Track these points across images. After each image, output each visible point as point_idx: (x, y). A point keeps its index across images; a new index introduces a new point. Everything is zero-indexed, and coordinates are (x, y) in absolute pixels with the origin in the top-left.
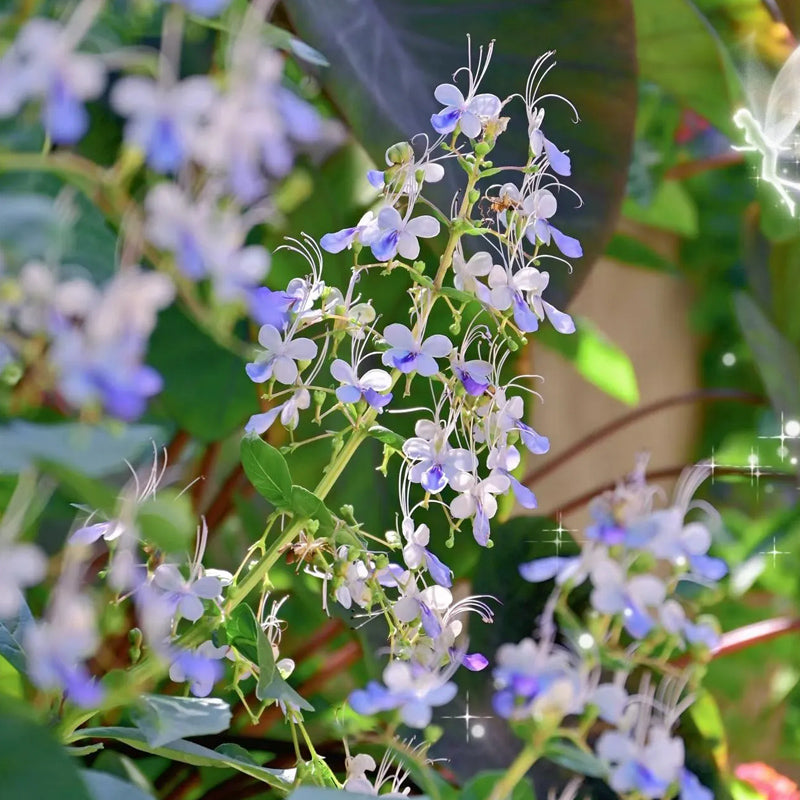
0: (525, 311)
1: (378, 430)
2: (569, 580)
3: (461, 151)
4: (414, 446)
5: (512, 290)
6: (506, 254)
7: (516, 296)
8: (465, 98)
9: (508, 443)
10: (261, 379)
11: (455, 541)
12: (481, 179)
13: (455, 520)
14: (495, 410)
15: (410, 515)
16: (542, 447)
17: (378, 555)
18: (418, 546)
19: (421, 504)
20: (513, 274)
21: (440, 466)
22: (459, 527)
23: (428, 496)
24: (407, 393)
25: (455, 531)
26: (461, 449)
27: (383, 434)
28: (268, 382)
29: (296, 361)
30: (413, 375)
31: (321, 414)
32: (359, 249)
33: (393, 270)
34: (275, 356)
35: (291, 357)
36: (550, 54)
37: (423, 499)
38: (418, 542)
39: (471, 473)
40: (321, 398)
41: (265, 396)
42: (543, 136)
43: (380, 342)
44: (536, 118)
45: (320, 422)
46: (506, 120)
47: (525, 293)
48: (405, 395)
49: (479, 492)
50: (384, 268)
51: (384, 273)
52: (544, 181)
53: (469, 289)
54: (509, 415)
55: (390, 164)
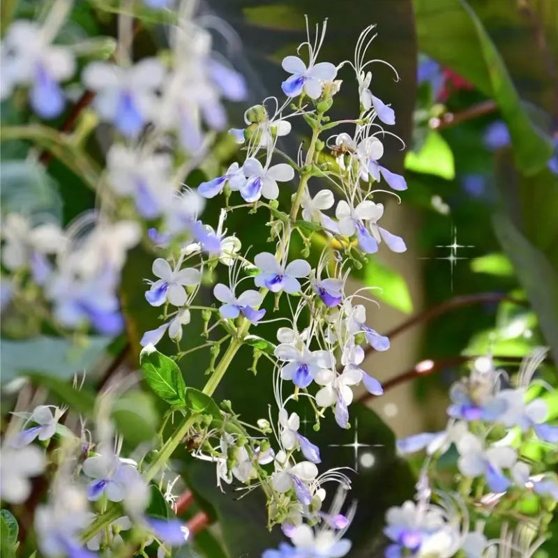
0: (367, 236)
1: (252, 339)
2: (438, 451)
3: (306, 110)
4: (284, 350)
5: (355, 219)
6: (347, 191)
7: (358, 225)
8: (307, 67)
9: (356, 343)
10: (157, 304)
11: (321, 426)
12: (323, 131)
13: (320, 409)
14: (344, 317)
15: (283, 406)
16: (384, 345)
17: (261, 440)
18: (292, 431)
19: (292, 397)
20: (355, 207)
21: (306, 365)
22: (324, 414)
23: (297, 390)
24: (277, 308)
25: (320, 418)
26: (322, 350)
27: (257, 341)
28: (163, 305)
29: (184, 287)
30: (281, 293)
31: (208, 328)
32: (229, 193)
33: (258, 209)
34: (167, 284)
35: (180, 284)
36: (372, 27)
37: (293, 392)
38: (292, 428)
39: (331, 369)
40: (207, 315)
41: (161, 317)
42: (371, 94)
43: (249, 267)
44: (364, 80)
45: (208, 335)
46: (339, 83)
47: (364, 221)
48: (275, 309)
49: (338, 385)
50: (251, 208)
51: (251, 212)
52: (373, 130)
53: (316, 220)
54: (355, 321)
55: (249, 123)
